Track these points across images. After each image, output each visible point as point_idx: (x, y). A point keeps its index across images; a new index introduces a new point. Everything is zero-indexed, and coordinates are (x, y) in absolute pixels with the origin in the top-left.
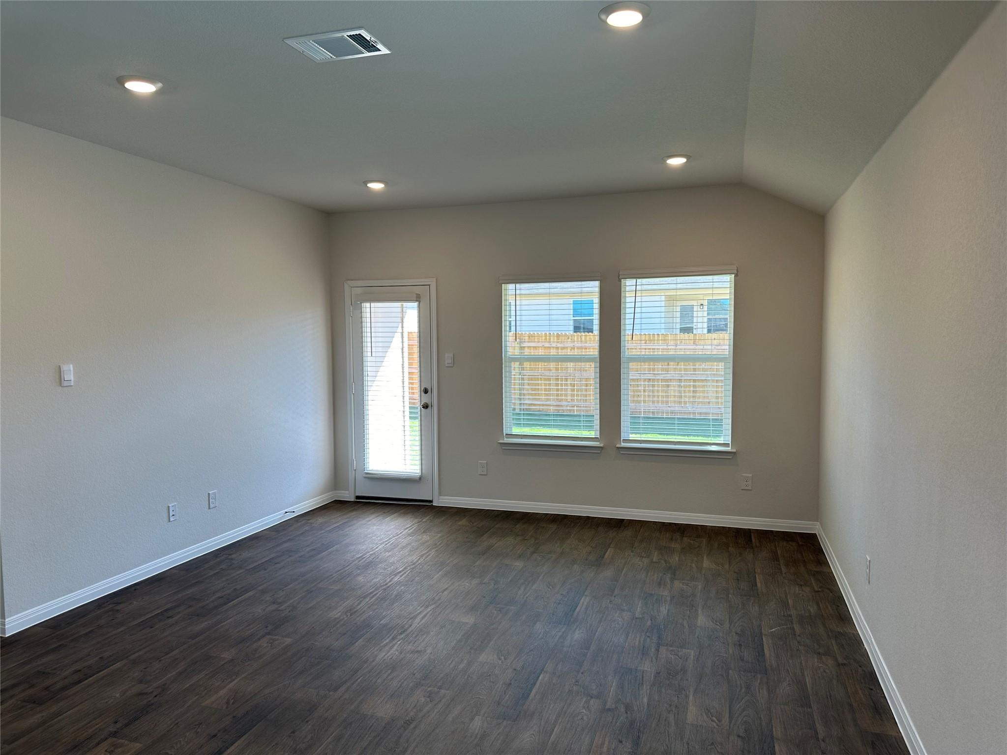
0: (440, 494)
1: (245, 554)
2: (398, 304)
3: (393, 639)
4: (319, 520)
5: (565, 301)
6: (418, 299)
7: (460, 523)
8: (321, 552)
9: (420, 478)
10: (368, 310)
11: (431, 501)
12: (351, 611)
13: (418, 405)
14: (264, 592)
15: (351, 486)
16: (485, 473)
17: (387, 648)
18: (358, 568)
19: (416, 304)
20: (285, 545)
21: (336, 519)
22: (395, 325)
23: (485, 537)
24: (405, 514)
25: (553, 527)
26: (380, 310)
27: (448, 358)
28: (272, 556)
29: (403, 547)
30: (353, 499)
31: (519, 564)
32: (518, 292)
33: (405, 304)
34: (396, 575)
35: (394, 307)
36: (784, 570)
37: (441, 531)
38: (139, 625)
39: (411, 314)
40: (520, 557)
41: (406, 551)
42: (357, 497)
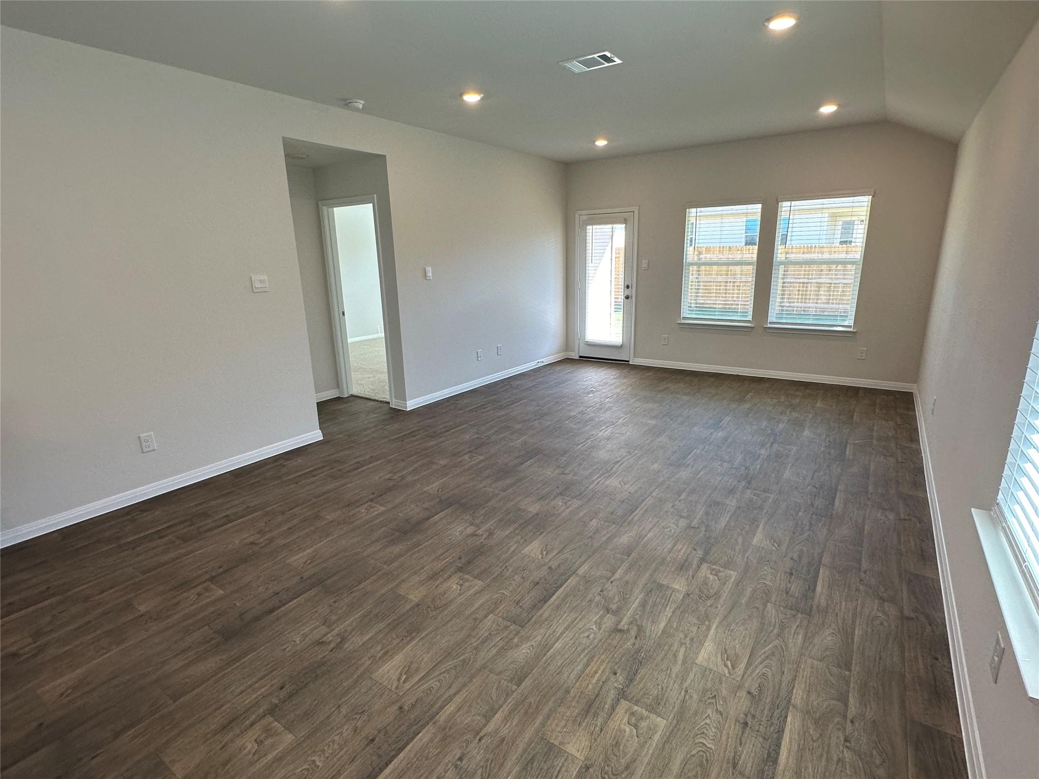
0: (634, 357)
1: (518, 382)
2: (610, 226)
3: (607, 427)
4: (558, 368)
5: (739, 220)
6: (625, 221)
7: (648, 374)
8: (561, 384)
9: (622, 346)
10: (591, 231)
11: (629, 361)
12: (582, 413)
13: (621, 298)
14: (531, 401)
15: (577, 350)
16: (666, 343)
17: (604, 431)
18: (584, 393)
19: (624, 226)
20: (539, 380)
21: (568, 368)
22: (607, 240)
23: (664, 383)
24: (611, 368)
25: (713, 379)
26: (598, 231)
27: (644, 265)
28: (534, 384)
29: (610, 385)
30: (577, 358)
31: (686, 398)
32: (698, 214)
33: (615, 226)
34: (607, 398)
35: (607, 228)
36: (877, 410)
37: (635, 378)
38: (470, 410)
39: (619, 232)
40: (686, 394)
41: (612, 387)
42: (580, 357)
